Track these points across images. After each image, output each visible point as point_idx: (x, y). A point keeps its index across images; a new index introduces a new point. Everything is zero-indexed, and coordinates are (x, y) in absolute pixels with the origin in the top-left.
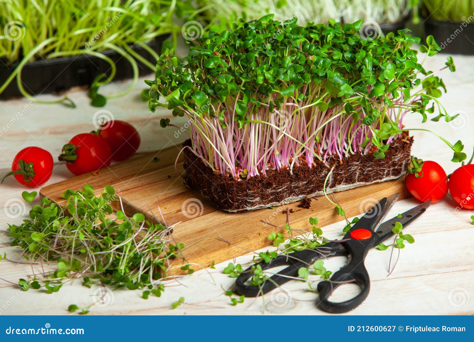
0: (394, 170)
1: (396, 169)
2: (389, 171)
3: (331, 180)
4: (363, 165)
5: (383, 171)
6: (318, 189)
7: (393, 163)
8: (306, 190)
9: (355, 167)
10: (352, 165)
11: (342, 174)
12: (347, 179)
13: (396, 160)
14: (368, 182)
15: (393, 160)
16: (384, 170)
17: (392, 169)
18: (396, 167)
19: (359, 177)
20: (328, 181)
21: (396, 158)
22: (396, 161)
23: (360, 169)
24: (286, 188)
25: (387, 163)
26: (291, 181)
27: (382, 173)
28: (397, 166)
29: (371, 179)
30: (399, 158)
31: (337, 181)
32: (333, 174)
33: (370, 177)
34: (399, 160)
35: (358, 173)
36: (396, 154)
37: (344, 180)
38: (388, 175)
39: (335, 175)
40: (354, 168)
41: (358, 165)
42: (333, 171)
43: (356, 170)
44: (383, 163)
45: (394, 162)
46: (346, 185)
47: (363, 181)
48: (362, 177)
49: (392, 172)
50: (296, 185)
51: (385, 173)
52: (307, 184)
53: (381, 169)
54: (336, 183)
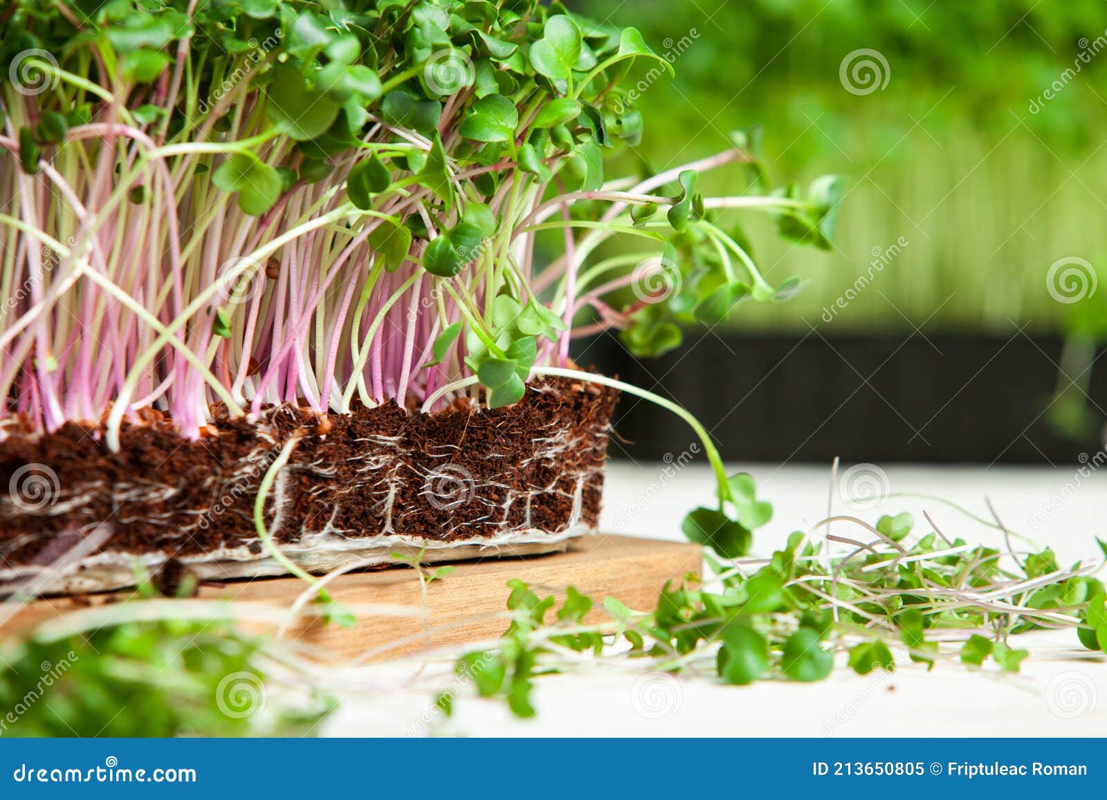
0: (540, 499)
1: (549, 495)
2: (520, 503)
3: (281, 501)
4: (417, 456)
5: (495, 497)
6: (226, 537)
7: (538, 467)
8: (176, 531)
9: (382, 458)
10: (372, 446)
11: (326, 480)
12: (346, 510)
13: (550, 454)
14: (435, 537)
15: (537, 455)
16: (501, 493)
17: (532, 493)
18: (549, 489)
19: (397, 507)
20: (269, 502)
21: (550, 445)
22: (548, 460)
23: (404, 471)
24: (90, 505)
25: (514, 460)
26: (112, 478)
27: (494, 505)
28: (554, 484)
29: (446, 527)
30: (559, 449)
31: (306, 510)
32: (291, 472)
33: (445, 520)
34: (560, 458)
35: (393, 491)
36: (550, 428)
37: (334, 514)
38: (516, 520)
39: (301, 480)
40: (377, 462)
41: (392, 450)
42: (290, 461)
43: (384, 470)
44: (497, 460)
45: (539, 461)
46: (343, 537)
47: (414, 533)
48: (412, 511)
49: (533, 510)
50: (132, 495)
51: (506, 506)
52: (176, 499)
53: (490, 487)
54: (301, 522)
